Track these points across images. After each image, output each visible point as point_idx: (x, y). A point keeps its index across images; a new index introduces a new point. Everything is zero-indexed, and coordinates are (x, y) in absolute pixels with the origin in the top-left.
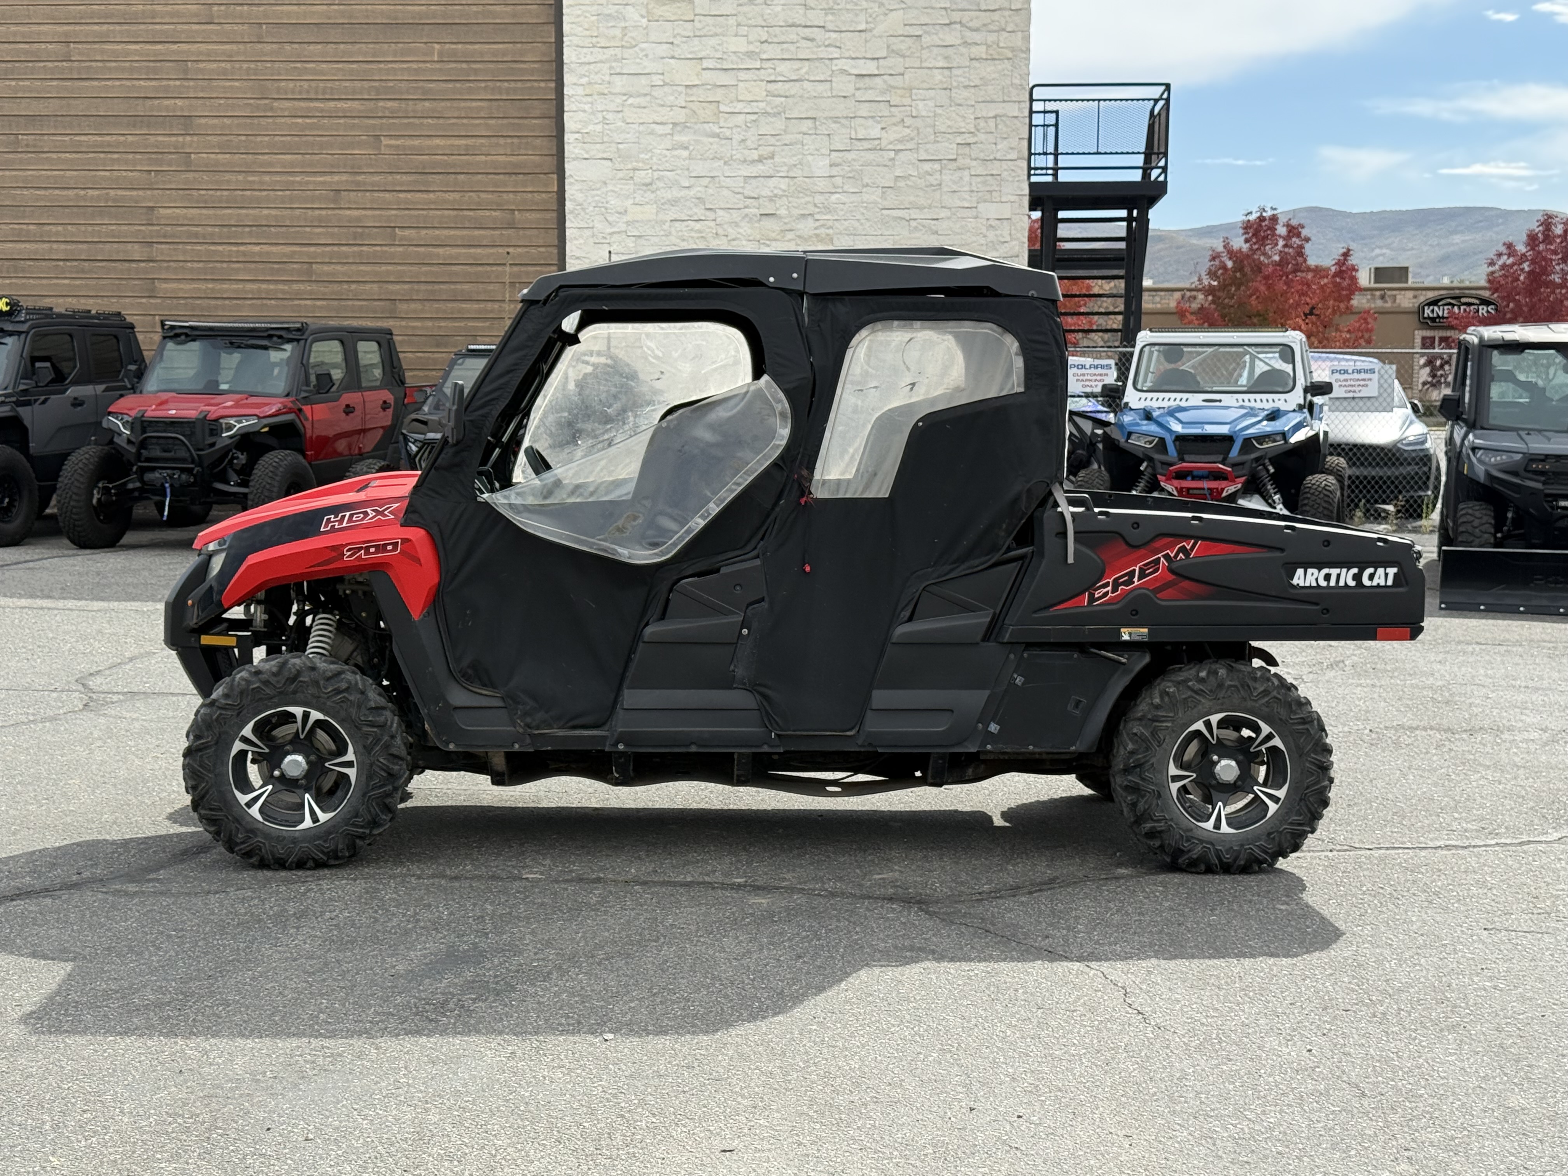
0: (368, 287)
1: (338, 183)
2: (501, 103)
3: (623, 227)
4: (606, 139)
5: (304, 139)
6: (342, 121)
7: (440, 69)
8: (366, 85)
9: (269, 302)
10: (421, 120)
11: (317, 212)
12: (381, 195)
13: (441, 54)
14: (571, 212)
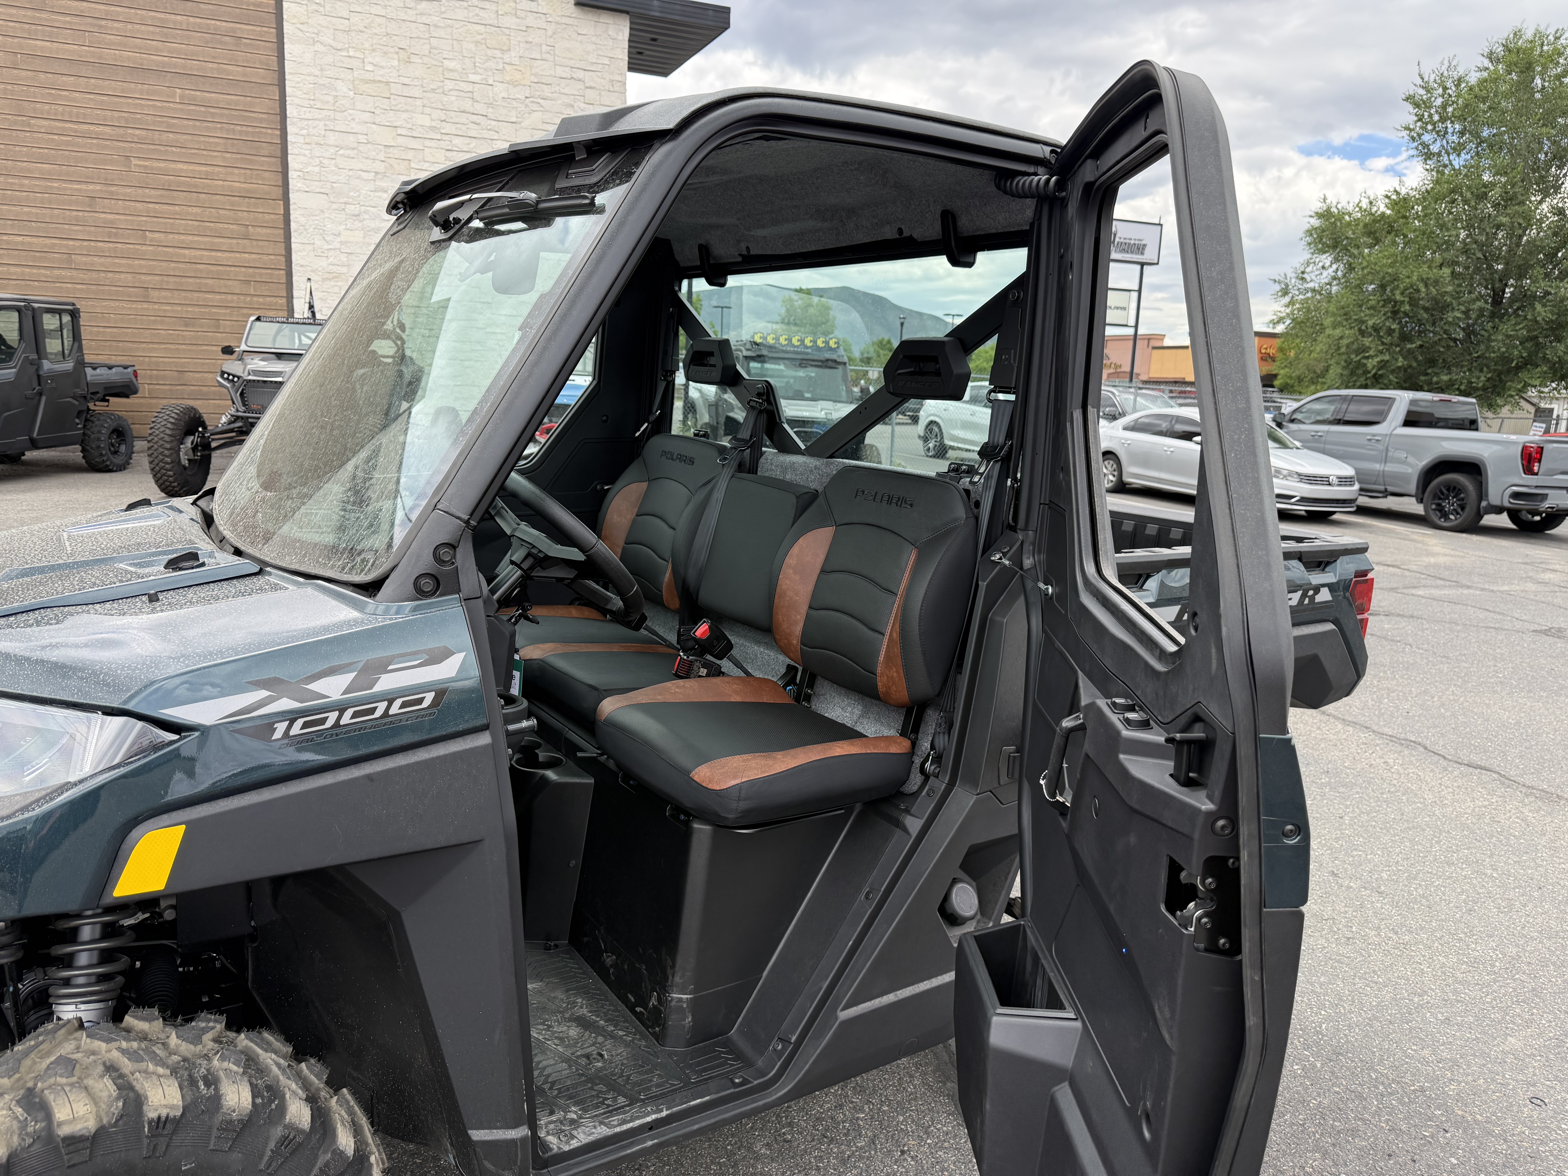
0: (123, 276)
1: (93, 191)
2: (235, 142)
3: (338, 245)
4: (322, 178)
5: (60, 152)
6: (95, 141)
7: (182, 110)
8: (116, 114)
9: (32, 283)
10: (167, 148)
11: (75, 213)
12: (132, 204)
13: (181, 97)
14: (296, 231)
